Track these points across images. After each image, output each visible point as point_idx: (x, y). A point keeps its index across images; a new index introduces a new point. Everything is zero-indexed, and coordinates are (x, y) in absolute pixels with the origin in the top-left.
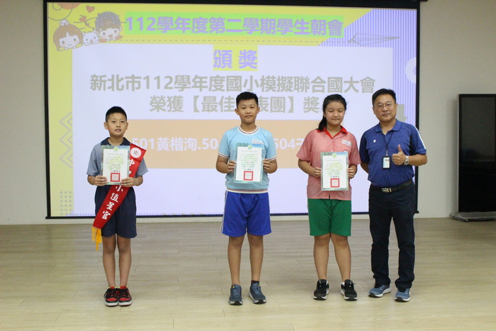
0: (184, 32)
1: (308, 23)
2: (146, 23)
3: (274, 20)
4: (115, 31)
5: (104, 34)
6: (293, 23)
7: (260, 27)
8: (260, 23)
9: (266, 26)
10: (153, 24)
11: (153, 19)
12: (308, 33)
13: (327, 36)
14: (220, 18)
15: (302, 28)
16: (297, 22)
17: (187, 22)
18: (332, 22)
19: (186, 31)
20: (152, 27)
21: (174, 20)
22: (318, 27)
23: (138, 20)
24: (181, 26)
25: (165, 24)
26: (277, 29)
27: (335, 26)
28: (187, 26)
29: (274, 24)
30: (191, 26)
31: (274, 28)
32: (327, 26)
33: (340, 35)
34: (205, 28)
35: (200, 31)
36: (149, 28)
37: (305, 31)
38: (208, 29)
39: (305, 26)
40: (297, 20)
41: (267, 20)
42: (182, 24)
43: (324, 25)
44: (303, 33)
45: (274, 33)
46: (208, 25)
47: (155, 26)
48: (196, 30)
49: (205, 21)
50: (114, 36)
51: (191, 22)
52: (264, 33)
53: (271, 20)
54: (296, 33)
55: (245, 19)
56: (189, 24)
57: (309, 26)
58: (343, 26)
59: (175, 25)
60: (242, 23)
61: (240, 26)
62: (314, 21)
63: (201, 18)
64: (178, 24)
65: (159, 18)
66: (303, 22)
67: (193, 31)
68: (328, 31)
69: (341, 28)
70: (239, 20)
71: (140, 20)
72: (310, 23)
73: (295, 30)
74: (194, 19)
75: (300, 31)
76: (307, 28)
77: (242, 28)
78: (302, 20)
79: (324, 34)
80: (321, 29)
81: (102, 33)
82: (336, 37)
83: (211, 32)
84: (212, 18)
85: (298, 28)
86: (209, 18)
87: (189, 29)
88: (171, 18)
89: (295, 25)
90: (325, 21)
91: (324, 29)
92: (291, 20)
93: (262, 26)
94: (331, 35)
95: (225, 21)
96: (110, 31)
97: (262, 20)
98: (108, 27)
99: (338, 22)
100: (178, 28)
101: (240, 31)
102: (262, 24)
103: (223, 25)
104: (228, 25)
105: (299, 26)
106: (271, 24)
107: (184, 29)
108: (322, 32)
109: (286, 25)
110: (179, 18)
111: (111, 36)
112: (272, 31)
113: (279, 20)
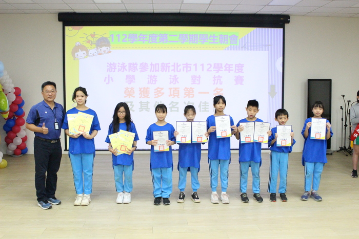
0: (144, 43)
1: (217, 37)
2: (122, 38)
3: (197, 35)
5: (101, 50)
6: (209, 36)
7: (189, 39)
8: (188, 37)
9: (192, 39)
10: (126, 38)
11: (126, 35)
12: (217, 43)
13: (229, 45)
14: (165, 34)
15: (214, 40)
16: (211, 36)
17: (145, 36)
18: (232, 36)
19: (145, 42)
20: (125, 40)
21: (138, 35)
22: (223, 39)
23: (117, 36)
24: (142, 39)
25: (133, 38)
26: (199, 40)
27: (234, 38)
28: (145, 39)
29: (197, 37)
30: (148, 39)
31: (197, 40)
32: (229, 38)
33: (236, 44)
34: (156, 40)
35: (153, 42)
36: (123, 41)
37: (216, 41)
38: (158, 41)
39: (216, 38)
40: (211, 35)
41: (193, 35)
42: (143, 38)
43: (227, 38)
44: (214, 43)
45: (197, 43)
46: (158, 38)
47: (127, 39)
48: (151, 41)
49: (156, 36)
50: (106, 51)
51: (148, 37)
52: (191, 43)
53: (195, 35)
54: (210, 43)
55: (180, 35)
56: (146, 38)
57: (218, 38)
58: (239, 38)
59: (139, 39)
60: (178, 37)
61: (176, 38)
62: (221, 35)
63: (154, 34)
64: (140, 38)
65: (129, 35)
66: (214, 36)
67: (149, 42)
68: (229, 41)
69: (237, 40)
70: (176, 35)
71: (118, 36)
72: (219, 37)
73: (209, 41)
74: (150, 35)
75: (212, 41)
76: (217, 40)
77: (178, 40)
78: (214, 35)
79: (227, 43)
80: (225, 40)
81: (99, 49)
82: (234, 45)
83: (159, 42)
84: (160, 34)
85: (211, 40)
86: (159, 34)
87: (147, 40)
88: (136, 35)
89: (210, 38)
90: (227, 36)
91: (227, 40)
92: (207, 35)
93: (190, 39)
94: (231, 43)
95: (168, 36)
96: (104, 48)
97: (190, 35)
99: (235, 36)
100: (140, 40)
101: (177, 42)
102: (190, 37)
103: (167, 38)
104: (170, 38)
105: (212, 38)
106: (195, 37)
107: (144, 41)
108: (226, 42)
109: (204, 38)
110: (141, 35)
112: (196, 41)
113: (200, 35)
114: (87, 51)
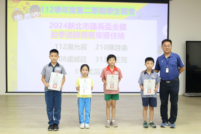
0: (66, 13)
1: (120, 10)
2: (50, 9)
3: (105, 8)
4: (38, 13)
5: (33, 14)
6: (113, 10)
7: (99, 11)
8: (99, 9)
11: (53, 8)
12: (120, 14)
13: (128, 15)
14: (81, 7)
15: (117, 12)
16: (115, 9)
17: (67, 9)
18: (130, 9)
19: (67, 13)
21: (62, 8)
22: (124, 11)
23: (46, 8)
24: (64, 11)
25: (58, 10)
26: (106, 12)
27: (132, 11)
28: (67, 11)
29: (105, 10)
30: (69, 10)
31: (105, 12)
32: (128, 11)
33: (134, 15)
34: (75, 11)
35: (73, 13)
36: (51, 11)
38: (76, 12)
39: (119, 11)
40: (115, 8)
41: (102, 8)
42: (65, 10)
43: (127, 11)
44: (117, 14)
45: (105, 14)
46: (76, 10)
47: (53, 10)
48: (71, 12)
49: (75, 8)
50: (37, 15)
51: (69, 9)
52: (101, 14)
53: (104, 8)
54: (114, 14)
55: (92, 8)
56: (68, 10)
57: (120, 11)
58: (135, 11)
59: (62, 10)
60: (91, 9)
61: (90, 10)
62: (123, 9)
63: (73, 7)
64: (63, 10)
65: (55, 7)
66: (117, 9)
67: (70, 13)
69: (134, 12)
70: (90, 8)
71: (47, 8)
72: (121, 9)
73: (114, 12)
74: (70, 8)
75: (116, 13)
76: (119, 12)
77: (91, 12)
78: (117, 8)
79: (127, 14)
80: (125, 12)
81: (32, 14)
82: (132, 15)
83: (77, 13)
84: (78, 7)
85: (115, 12)
86: (77, 7)
88: (60, 7)
89: (114, 10)
90: (127, 9)
91: (127, 12)
92: (112, 8)
93: (100, 11)
94: (130, 14)
95: (84, 9)
96: (36, 13)
97: (100, 8)
98: (35, 11)
99: (133, 9)
100: (63, 11)
101: (90, 13)
102: (100, 10)
104: (85, 10)
105: (116, 11)
106: (103, 10)
107: (66, 12)
108: (126, 13)
109: (110, 11)
110: (64, 7)
111: (36, 15)
112: (104, 13)
113: (107, 8)
114: (23, 15)
